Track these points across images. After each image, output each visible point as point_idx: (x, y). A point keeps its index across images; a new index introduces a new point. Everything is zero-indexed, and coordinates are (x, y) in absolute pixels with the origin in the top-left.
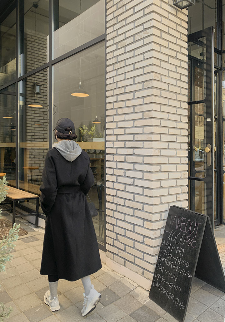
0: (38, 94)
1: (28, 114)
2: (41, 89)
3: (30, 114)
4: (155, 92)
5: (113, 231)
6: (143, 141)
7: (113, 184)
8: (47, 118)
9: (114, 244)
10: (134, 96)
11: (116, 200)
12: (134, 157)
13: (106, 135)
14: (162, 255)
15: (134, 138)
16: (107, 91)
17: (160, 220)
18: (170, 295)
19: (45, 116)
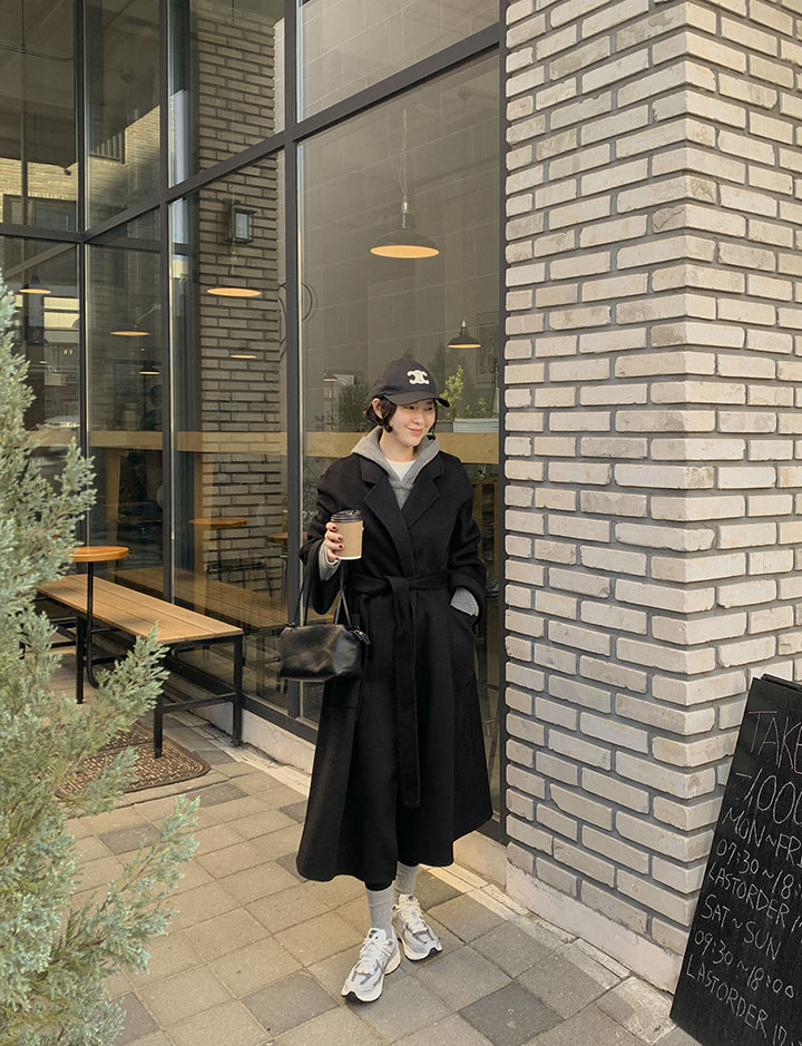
0: (244, 243)
1: (206, 322)
2: (253, 227)
3: (213, 322)
4: (694, 246)
5: (532, 770)
6: (650, 435)
7: (533, 593)
8: (276, 336)
9: (535, 817)
10: (613, 261)
11: (543, 654)
12: (614, 496)
13: (504, 410)
14: (722, 862)
15: (612, 423)
16: (507, 243)
17: (716, 730)
18: (753, 1011)
19: (271, 326)
